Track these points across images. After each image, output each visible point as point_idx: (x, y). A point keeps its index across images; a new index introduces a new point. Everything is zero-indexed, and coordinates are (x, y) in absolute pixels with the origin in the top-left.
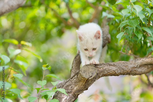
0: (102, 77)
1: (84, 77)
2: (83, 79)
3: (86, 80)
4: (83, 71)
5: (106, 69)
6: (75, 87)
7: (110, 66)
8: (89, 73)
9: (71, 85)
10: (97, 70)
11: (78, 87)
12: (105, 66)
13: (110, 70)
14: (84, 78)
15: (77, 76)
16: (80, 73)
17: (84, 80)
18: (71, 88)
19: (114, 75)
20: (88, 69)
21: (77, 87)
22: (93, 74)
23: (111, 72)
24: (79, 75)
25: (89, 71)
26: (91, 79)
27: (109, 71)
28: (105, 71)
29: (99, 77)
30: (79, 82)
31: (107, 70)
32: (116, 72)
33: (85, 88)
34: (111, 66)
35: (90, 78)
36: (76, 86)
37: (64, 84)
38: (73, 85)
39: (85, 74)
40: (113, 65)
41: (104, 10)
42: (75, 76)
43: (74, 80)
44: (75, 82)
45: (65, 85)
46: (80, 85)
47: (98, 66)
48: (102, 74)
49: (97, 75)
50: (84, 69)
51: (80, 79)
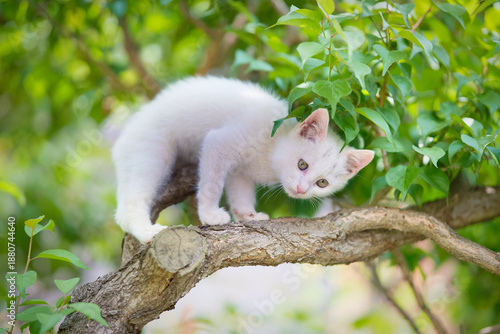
0: (221, 267)
1: (162, 267)
2: (158, 272)
3: (170, 276)
4: (159, 248)
5: (237, 242)
6: (131, 299)
7: (249, 232)
8: (179, 255)
9: (119, 292)
10: (206, 246)
11: (143, 298)
12: (232, 234)
13: (250, 246)
14: (163, 270)
15: (141, 263)
16: (150, 255)
17: (163, 279)
18: (120, 301)
19: (263, 263)
20: (178, 241)
21: (139, 298)
22: (192, 257)
23: (252, 254)
24: (146, 260)
25: (181, 249)
26: (185, 276)
27: (245, 251)
28: (235, 250)
29: (214, 269)
30: (147, 282)
31: (239, 244)
32: (270, 252)
33: (164, 302)
34: (253, 234)
35: (183, 273)
36: (136, 297)
37: (98, 287)
38: (125, 291)
39: (167, 257)
40: (261, 230)
41: (241, 45)
42: (133, 263)
43: (132, 275)
44: (134, 284)
45: (100, 292)
46: (150, 293)
47: (212, 232)
48: (222, 258)
49: (207, 263)
50: (163, 242)
51: (150, 274)
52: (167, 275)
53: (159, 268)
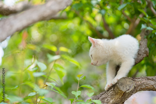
0: (139, 91)
1: (121, 90)
2: (119, 92)
3: (123, 93)
4: (120, 84)
5: (144, 83)
6: (111, 100)
7: (148, 80)
8: (126, 86)
9: (107, 98)
10: (134, 84)
11: (114, 100)
12: (143, 80)
13: (148, 84)
14: (121, 91)
15: (114, 89)
16: (117, 86)
17: (121, 94)
18: (107, 100)
19: (152, 90)
20: (125, 82)
21: (113, 100)
22: (130, 87)
23: (149, 87)
24: (116, 88)
25: (127, 84)
26: (128, 93)
27: (147, 86)
28: (143, 85)
29: (137, 91)
30: (116, 94)
31: (145, 84)
32: (155, 86)
33: (121, 101)
34: (149, 80)
35: (127, 92)
36: (112, 99)
37: (100, 96)
38: (109, 97)
39: (122, 87)
40: (152, 79)
42: (111, 89)
43: (111, 92)
44: (112, 95)
45: (101, 98)
46: (116, 98)
47: (136, 80)
48: (139, 88)
49: (135, 89)
50: (121, 82)
51: (117, 92)
52: (122, 93)
53: (120, 90)
